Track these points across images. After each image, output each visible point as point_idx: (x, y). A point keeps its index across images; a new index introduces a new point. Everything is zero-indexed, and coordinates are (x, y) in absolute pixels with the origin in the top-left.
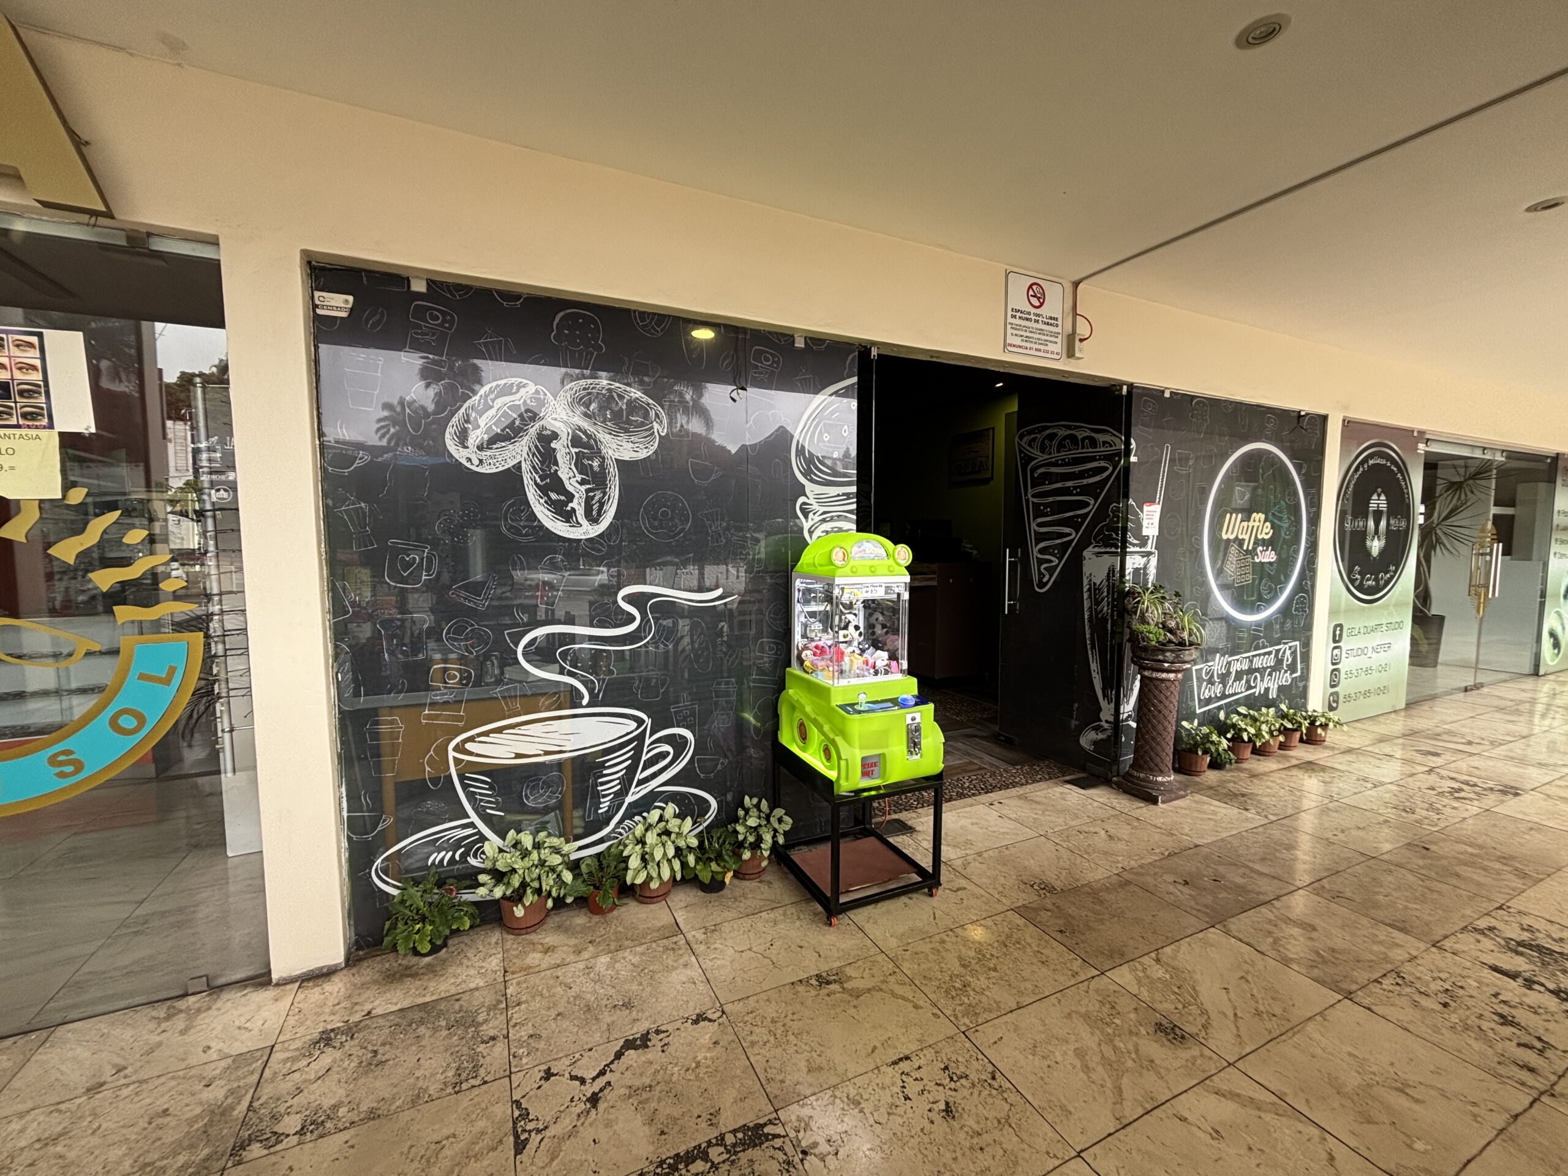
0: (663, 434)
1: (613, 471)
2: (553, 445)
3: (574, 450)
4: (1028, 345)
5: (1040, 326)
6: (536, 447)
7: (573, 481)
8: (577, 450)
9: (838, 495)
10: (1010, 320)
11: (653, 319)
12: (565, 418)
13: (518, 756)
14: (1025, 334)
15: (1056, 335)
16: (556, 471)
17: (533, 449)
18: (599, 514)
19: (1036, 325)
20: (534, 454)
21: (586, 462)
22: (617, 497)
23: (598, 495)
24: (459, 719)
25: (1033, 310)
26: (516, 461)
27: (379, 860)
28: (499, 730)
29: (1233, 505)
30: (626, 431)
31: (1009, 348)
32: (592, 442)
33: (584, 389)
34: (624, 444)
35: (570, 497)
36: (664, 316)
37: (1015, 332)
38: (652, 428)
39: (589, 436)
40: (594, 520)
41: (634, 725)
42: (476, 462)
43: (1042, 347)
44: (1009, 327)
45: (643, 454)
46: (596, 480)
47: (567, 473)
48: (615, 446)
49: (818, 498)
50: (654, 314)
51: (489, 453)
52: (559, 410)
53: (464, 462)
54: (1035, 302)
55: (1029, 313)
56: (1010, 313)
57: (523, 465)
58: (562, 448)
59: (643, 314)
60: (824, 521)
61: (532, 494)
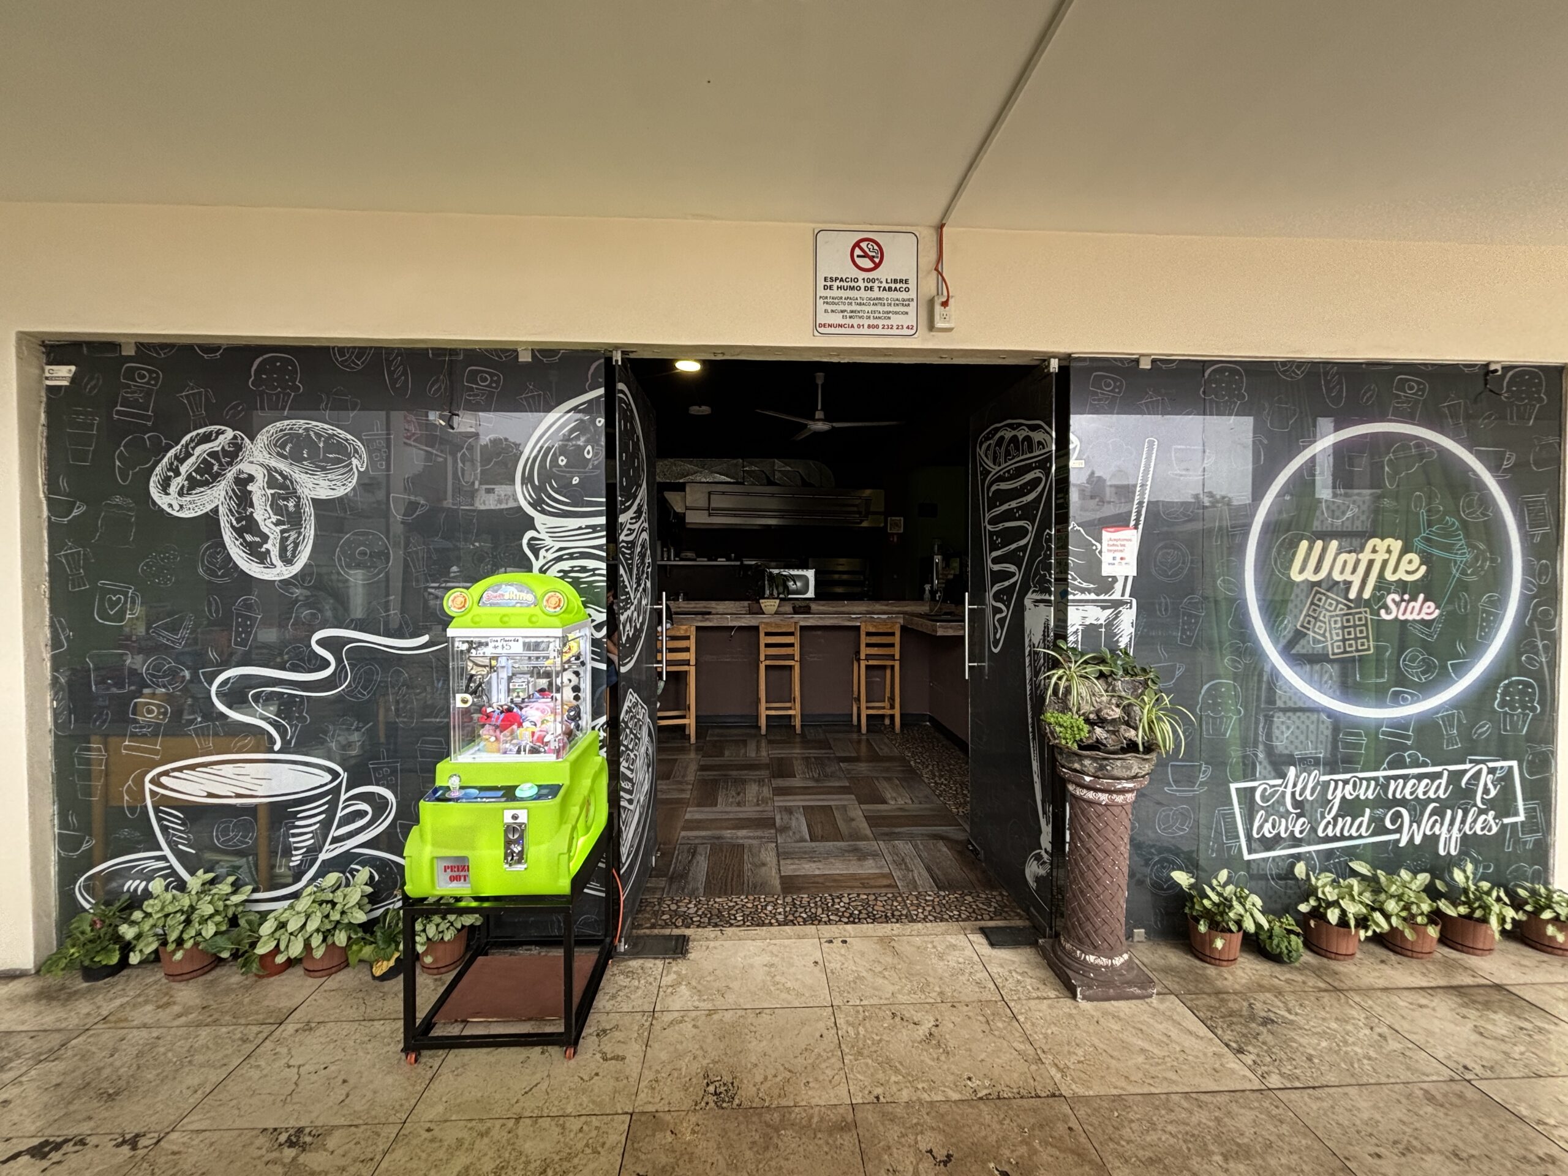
0: (362, 470)
1: (309, 510)
2: (249, 488)
3: (270, 492)
4: (855, 322)
5: (876, 294)
6: (233, 490)
7: (268, 522)
8: (273, 491)
9: (580, 528)
10: (821, 292)
11: (353, 353)
12: (261, 460)
13: (210, 795)
14: (849, 308)
15: (906, 303)
16: (252, 513)
17: (230, 493)
18: (294, 556)
19: (869, 294)
20: (231, 498)
21: (281, 502)
22: (312, 537)
23: (293, 535)
24: (156, 752)
25: (863, 275)
26: (213, 505)
27: (82, 879)
28: (192, 767)
29: (1316, 525)
30: (323, 469)
31: (822, 330)
32: (288, 482)
33: (281, 430)
34: (321, 482)
35: (265, 538)
36: (365, 348)
37: (830, 308)
38: (351, 464)
39: (285, 477)
40: (288, 561)
41: (329, 777)
42: (177, 507)
43: (880, 323)
44: (820, 302)
45: (340, 492)
46: (292, 520)
47: (262, 514)
48: (311, 486)
49: (553, 532)
50: (355, 348)
51: (188, 498)
52: (256, 453)
53: (165, 507)
54: (866, 263)
55: (856, 280)
56: (821, 283)
57: (220, 508)
58: (258, 491)
59: (342, 350)
60: (559, 559)
61: (228, 536)
